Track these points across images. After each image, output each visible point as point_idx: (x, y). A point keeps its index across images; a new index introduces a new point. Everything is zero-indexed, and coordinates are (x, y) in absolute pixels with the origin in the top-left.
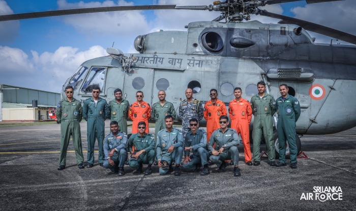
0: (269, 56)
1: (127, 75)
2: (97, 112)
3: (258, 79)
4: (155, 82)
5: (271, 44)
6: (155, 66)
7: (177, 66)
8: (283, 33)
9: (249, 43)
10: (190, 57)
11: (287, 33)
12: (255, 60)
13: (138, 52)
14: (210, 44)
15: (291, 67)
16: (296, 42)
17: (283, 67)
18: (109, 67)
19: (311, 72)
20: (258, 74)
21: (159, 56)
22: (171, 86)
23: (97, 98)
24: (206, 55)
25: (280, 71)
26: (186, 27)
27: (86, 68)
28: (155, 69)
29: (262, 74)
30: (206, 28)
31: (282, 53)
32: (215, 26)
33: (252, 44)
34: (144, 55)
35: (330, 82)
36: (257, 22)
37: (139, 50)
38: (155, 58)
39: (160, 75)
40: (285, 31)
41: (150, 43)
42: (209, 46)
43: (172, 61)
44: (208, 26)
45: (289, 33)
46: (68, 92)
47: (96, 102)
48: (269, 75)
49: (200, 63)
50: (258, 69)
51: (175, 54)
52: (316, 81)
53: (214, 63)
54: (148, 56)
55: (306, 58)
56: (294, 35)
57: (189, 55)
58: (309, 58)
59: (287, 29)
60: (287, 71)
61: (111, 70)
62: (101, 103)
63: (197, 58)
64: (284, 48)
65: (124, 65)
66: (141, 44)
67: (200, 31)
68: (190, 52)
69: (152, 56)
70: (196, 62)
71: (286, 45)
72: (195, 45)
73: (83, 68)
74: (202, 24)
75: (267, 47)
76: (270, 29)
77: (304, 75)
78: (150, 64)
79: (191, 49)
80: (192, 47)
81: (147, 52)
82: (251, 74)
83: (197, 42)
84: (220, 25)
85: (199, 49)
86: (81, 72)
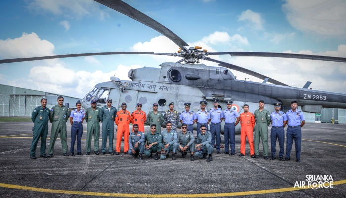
0: (208, 86)
1: (122, 94)
2: (109, 116)
3: (201, 100)
4: (139, 99)
5: (210, 79)
6: (139, 89)
7: (152, 90)
8: (217, 72)
9: (197, 77)
10: (161, 84)
11: (220, 73)
12: (200, 88)
13: (131, 80)
14: (174, 77)
15: (221, 93)
16: (225, 78)
17: (216, 93)
18: (111, 88)
19: (230, 97)
20: (200, 97)
21: (142, 82)
22: (148, 101)
23: (110, 106)
24: (171, 83)
25: (213, 95)
26: (160, 66)
27: (98, 88)
28: (139, 91)
29: (203, 97)
30: (172, 67)
31: (216, 84)
32: (178, 66)
33: (198, 78)
34: (133, 82)
35: (242, 104)
36: (203, 65)
37: (131, 78)
38: (140, 84)
39: (141, 94)
40: (218, 72)
41: (137, 75)
42: (173, 78)
43: (150, 86)
44: (173, 66)
45: (221, 73)
46: (60, 101)
47: (109, 109)
48: (207, 98)
49: (167, 89)
50: (201, 94)
51: (152, 82)
52: (234, 102)
53: (175, 88)
54: (136, 82)
55: (230, 88)
56: (224, 74)
57: (160, 83)
58: (232, 89)
59: (220, 71)
60: (217, 96)
61: (112, 90)
62: (113, 110)
63: (165, 85)
64: (217, 82)
65: (120, 87)
66: (132, 75)
67: (168, 69)
68: (161, 81)
69: (138, 82)
70: (164, 87)
71: (219, 80)
72: (165, 77)
73: (96, 88)
74: (170, 64)
75: (207, 81)
76: (210, 70)
77: (226, 99)
78: (136, 87)
79: (162, 79)
80: (163, 78)
81: (135, 80)
82: (197, 96)
83: (166, 75)
84: (181, 66)
85: (167, 80)
86: (95, 90)
